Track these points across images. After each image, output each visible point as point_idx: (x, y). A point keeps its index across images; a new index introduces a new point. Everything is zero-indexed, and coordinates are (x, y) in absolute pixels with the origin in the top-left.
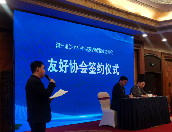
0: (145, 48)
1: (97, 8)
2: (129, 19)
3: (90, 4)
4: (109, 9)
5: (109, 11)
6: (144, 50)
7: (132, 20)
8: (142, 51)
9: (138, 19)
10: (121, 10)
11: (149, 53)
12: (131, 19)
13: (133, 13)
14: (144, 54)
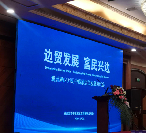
0: (132, 63)
1: (95, 21)
2: (123, 33)
3: (89, 17)
4: (105, 23)
5: (105, 24)
6: (131, 64)
7: (126, 34)
8: (129, 66)
9: (130, 33)
10: (117, 24)
11: (135, 68)
12: (124, 33)
13: (127, 28)
14: (131, 69)
